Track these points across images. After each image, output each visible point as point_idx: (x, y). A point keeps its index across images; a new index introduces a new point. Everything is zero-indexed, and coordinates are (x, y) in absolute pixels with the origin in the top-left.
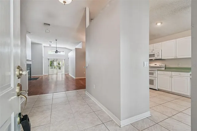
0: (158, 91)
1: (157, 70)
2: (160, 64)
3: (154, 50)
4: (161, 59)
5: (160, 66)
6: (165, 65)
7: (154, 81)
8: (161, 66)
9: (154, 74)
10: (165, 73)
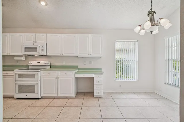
0: (42, 100)
1: (40, 70)
2: (44, 62)
3: (36, 42)
4: (45, 55)
5: (44, 65)
6: (50, 63)
7: (36, 86)
8: (46, 65)
9: (36, 76)
10: (51, 74)
